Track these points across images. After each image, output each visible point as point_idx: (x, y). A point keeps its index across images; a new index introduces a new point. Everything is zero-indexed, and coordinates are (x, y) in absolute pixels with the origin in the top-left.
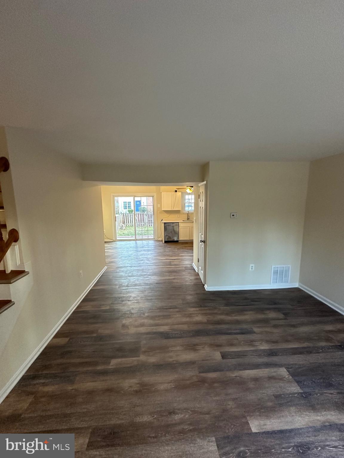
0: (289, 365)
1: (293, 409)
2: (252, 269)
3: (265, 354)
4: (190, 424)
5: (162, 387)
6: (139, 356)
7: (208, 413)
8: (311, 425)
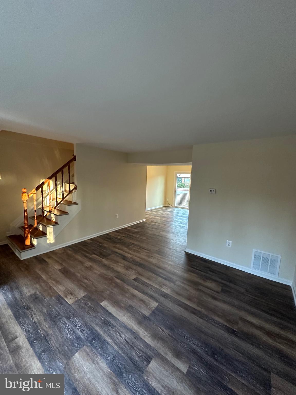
0: (162, 303)
1: (129, 314)
2: (229, 245)
3: (160, 293)
4: (86, 285)
5: (95, 271)
6: (103, 259)
7: (96, 288)
8: (126, 324)
